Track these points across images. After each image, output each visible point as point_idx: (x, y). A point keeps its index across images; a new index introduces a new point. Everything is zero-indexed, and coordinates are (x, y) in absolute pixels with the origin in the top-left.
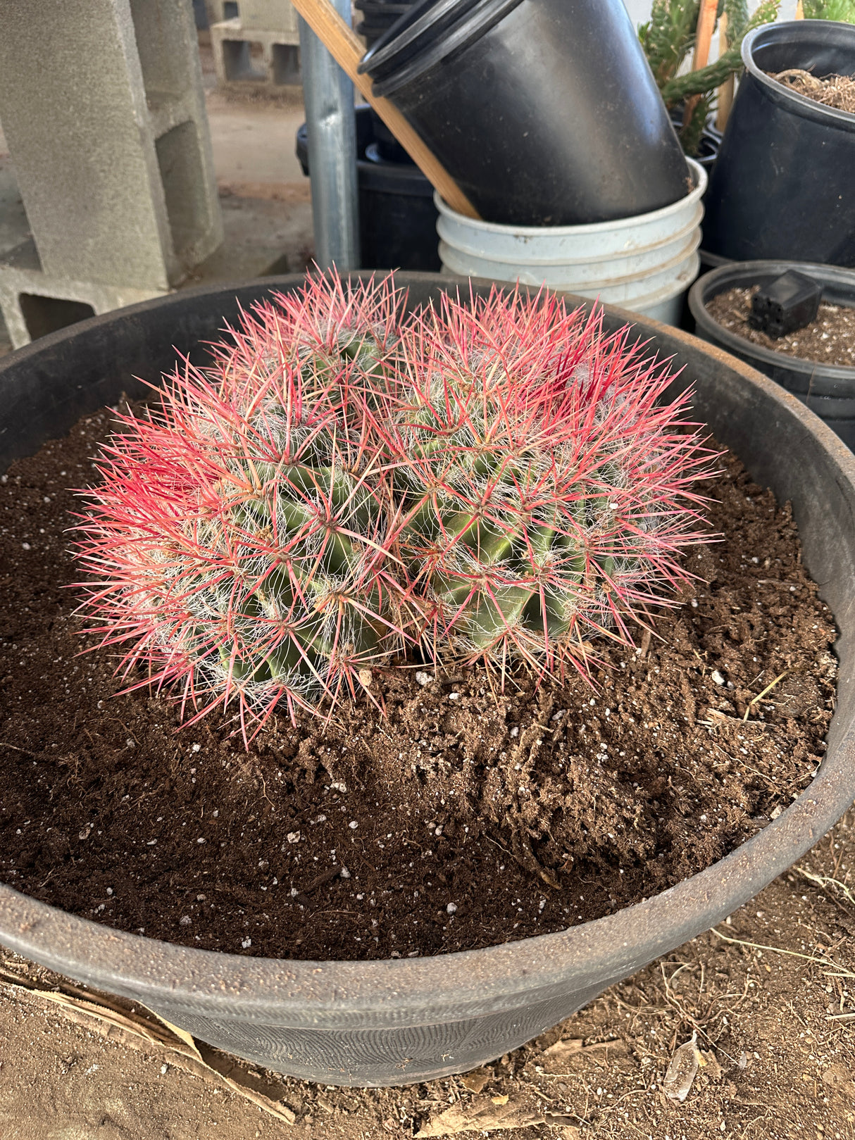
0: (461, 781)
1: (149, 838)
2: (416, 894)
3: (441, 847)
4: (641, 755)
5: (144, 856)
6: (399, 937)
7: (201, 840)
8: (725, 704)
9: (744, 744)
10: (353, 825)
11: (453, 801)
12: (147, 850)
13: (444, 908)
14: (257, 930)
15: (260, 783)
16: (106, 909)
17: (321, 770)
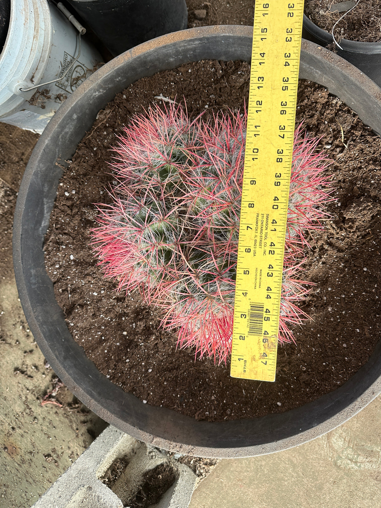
0: (331, 252)
1: (312, 350)
2: (357, 277)
3: (347, 266)
4: (341, 187)
5: (317, 352)
6: (369, 288)
7: (319, 335)
8: (338, 150)
9: (355, 152)
10: (329, 289)
11: (337, 257)
12: (315, 351)
13: (364, 271)
14: (354, 326)
15: (314, 316)
16: (334, 367)
17: (312, 295)
